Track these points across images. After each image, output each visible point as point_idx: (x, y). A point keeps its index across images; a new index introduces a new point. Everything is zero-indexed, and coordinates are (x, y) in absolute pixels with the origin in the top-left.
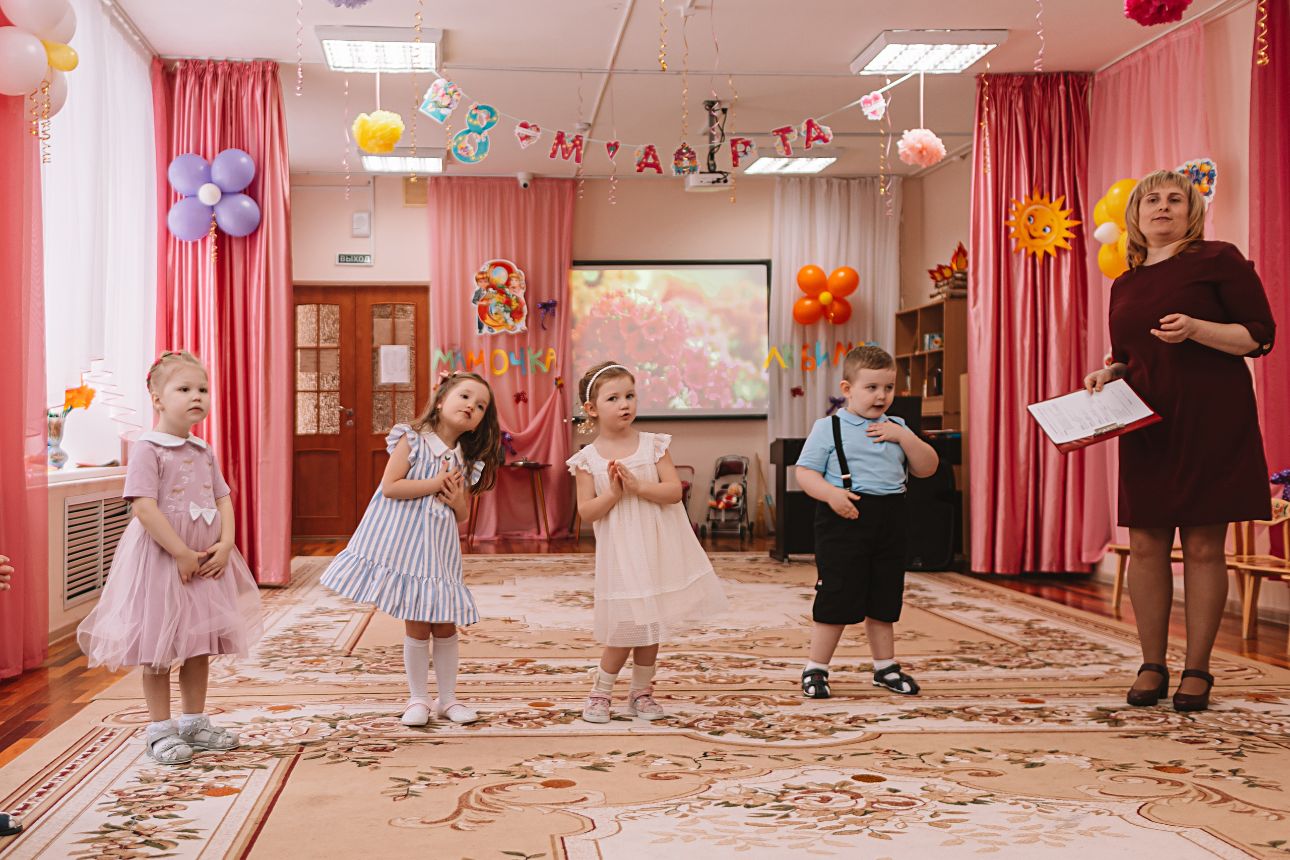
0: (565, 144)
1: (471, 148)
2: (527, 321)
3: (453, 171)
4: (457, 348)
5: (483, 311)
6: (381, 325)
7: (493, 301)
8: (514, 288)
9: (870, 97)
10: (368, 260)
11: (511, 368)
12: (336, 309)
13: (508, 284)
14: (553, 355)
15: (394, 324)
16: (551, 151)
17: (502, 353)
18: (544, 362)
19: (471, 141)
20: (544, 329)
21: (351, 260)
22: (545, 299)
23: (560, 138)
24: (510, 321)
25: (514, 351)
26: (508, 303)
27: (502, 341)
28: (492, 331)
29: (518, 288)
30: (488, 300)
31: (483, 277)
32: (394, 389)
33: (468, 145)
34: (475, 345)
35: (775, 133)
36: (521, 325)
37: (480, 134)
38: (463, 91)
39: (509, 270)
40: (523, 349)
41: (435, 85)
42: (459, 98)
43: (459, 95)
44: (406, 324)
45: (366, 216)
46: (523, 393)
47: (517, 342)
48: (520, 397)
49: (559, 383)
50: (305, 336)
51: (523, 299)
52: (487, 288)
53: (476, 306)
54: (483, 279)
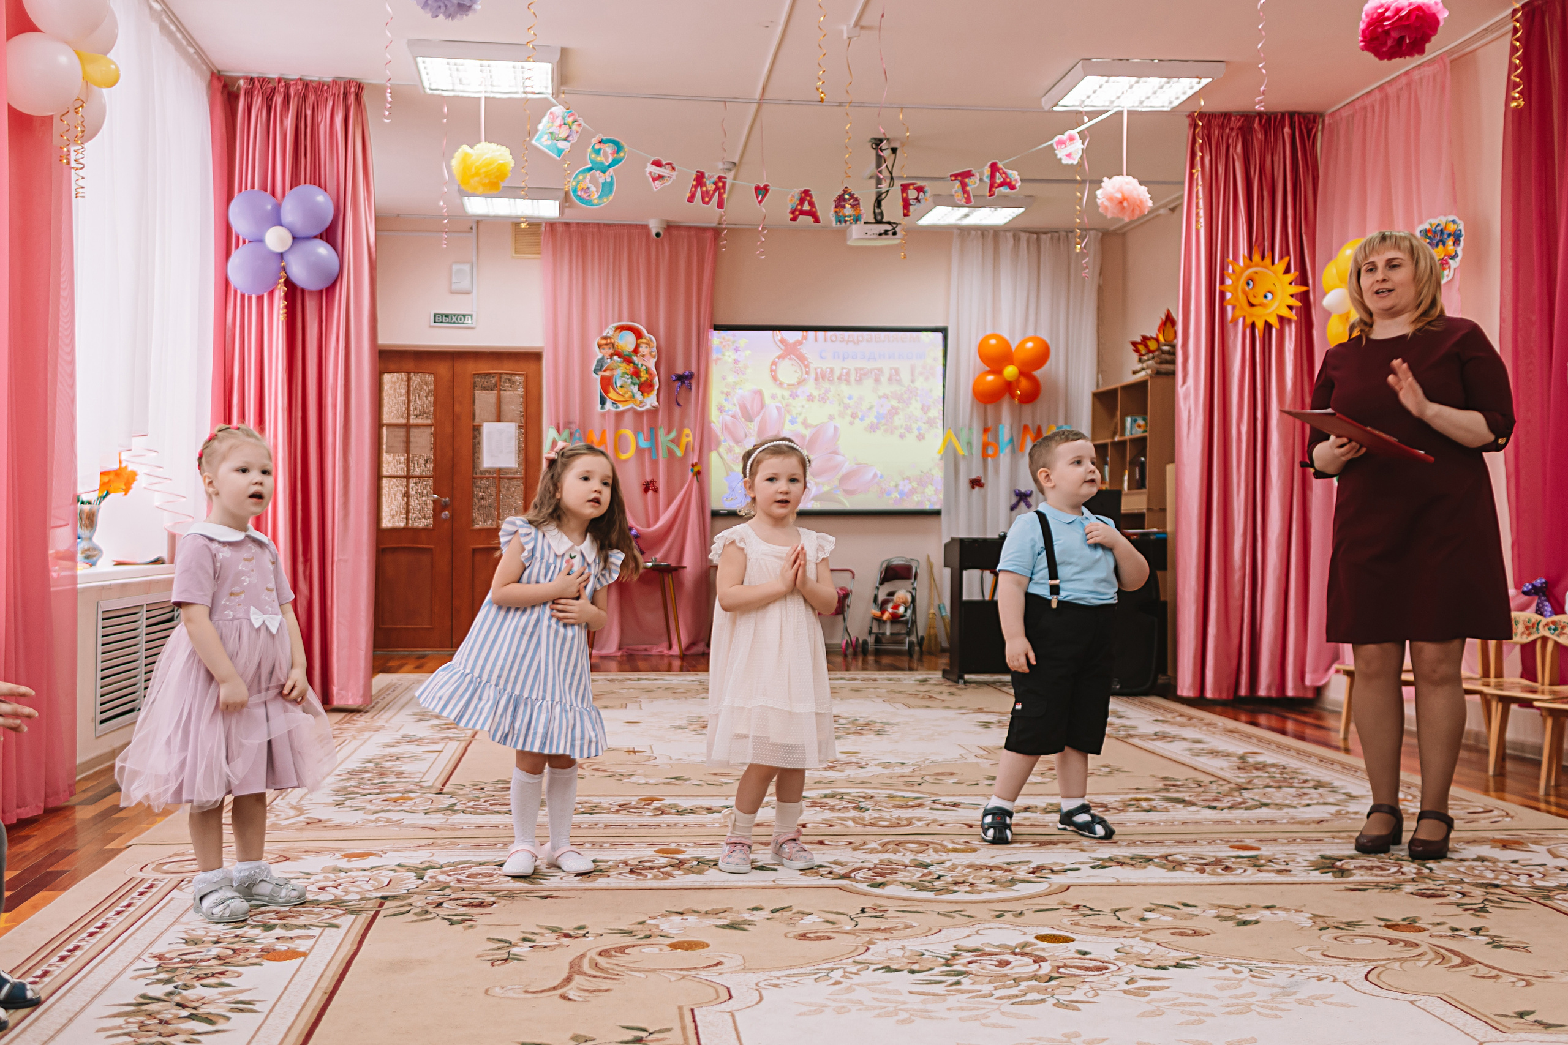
0: (705, 186)
1: (593, 189)
2: (658, 395)
3: (572, 216)
4: (574, 427)
5: (607, 383)
6: (484, 399)
7: (619, 372)
8: (643, 356)
9: (1064, 137)
10: (469, 321)
11: (639, 451)
13: (636, 351)
14: (689, 435)
15: (499, 398)
16: (688, 195)
17: (628, 433)
18: (678, 445)
19: (594, 181)
20: (679, 405)
21: (448, 320)
22: (680, 370)
23: (700, 178)
24: (638, 395)
25: (642, 431)
26: (636, 374)
27: (628, 419)
28: (617, 407)
29: (648, 356)
30: (612, 369)
31: (606, 343)
32: (499, 475)
33: (590, 185)
34: (596, 421)
35: (953, 178)
36: (651, 401)
37: (604, 172)
38: (585, 121)
39: (638, 335)
40: (653, 429)
41: (551, 113)
42: (579, 129)
43: (579, 125)
44: (513, 397)
45: (467, 267)
46: (653, 481)
47: (646, 421)
48: (649, 486)
49: (696, 469)
50: (393, 410)
51: (654, 369)
52: (612, 356)
53: (598, 378)
54: (606, 344)
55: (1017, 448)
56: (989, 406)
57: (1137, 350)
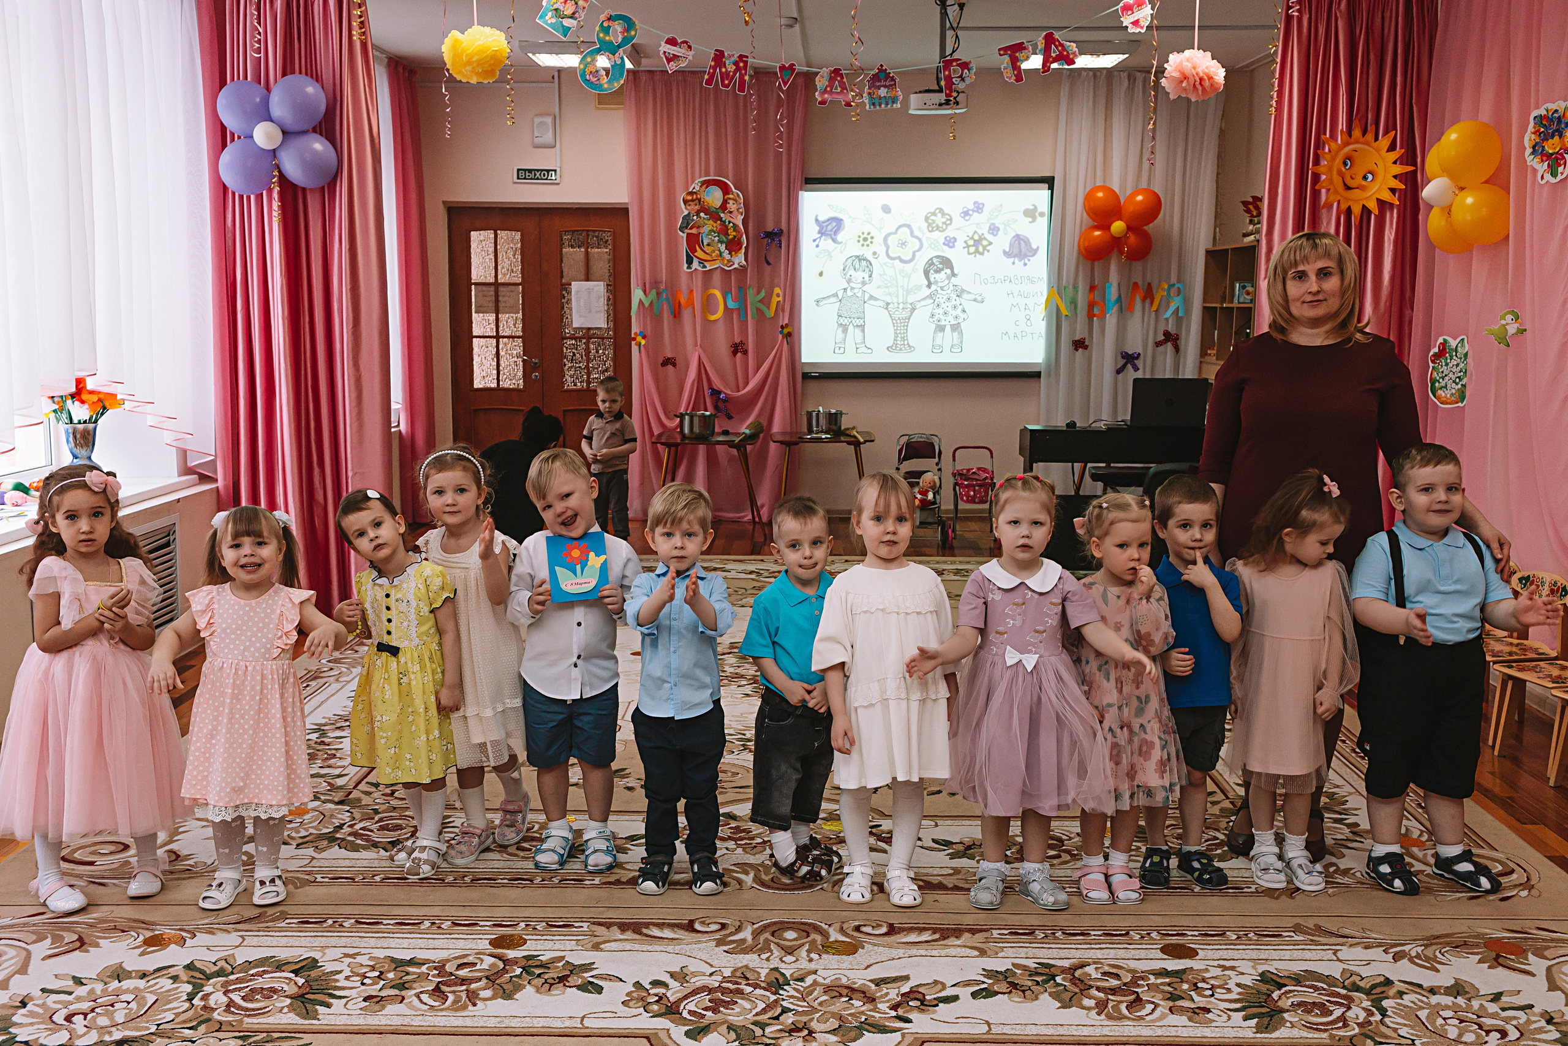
0: (724, 63)
2: (746, 254)
4: (663, 286)
5: (694, 241)
6: (573, 255)
7: (706, 229)
8: (731, 212)
10: (553, 176)
11: (728, 311)
12: (518, 236)
13: (724, 206)
14: (778, 295)
15: (587, 253)
17: (718, 294)
18: (769, 308)
20: (768, 263)
21: (532, 176)
22: (770, 228)
23: (720, 57)
25: (731, 291)
26: (724, 230)
27: (717, 278)
28: (705, 267)
29: (735, 213)
30: (698, 227)
31: (692, 198)
32: (588, 334)
34: (684, 281)
36: (739, 259)
37: (616, 52)
39: (725, 189)
40: (742, 288)
44: (601, 255)
45: (549, 120)
46: (742, 343)
47: (735, 281)
48: (738, 348)
49: (786, 331)
50: (480, 269)
51: (741, 227)
52: (698, 213)
53: (685, 235)
54: (692, 200)
55: (1125, 308)
56: (1096, 263)
57: (1248, 211)
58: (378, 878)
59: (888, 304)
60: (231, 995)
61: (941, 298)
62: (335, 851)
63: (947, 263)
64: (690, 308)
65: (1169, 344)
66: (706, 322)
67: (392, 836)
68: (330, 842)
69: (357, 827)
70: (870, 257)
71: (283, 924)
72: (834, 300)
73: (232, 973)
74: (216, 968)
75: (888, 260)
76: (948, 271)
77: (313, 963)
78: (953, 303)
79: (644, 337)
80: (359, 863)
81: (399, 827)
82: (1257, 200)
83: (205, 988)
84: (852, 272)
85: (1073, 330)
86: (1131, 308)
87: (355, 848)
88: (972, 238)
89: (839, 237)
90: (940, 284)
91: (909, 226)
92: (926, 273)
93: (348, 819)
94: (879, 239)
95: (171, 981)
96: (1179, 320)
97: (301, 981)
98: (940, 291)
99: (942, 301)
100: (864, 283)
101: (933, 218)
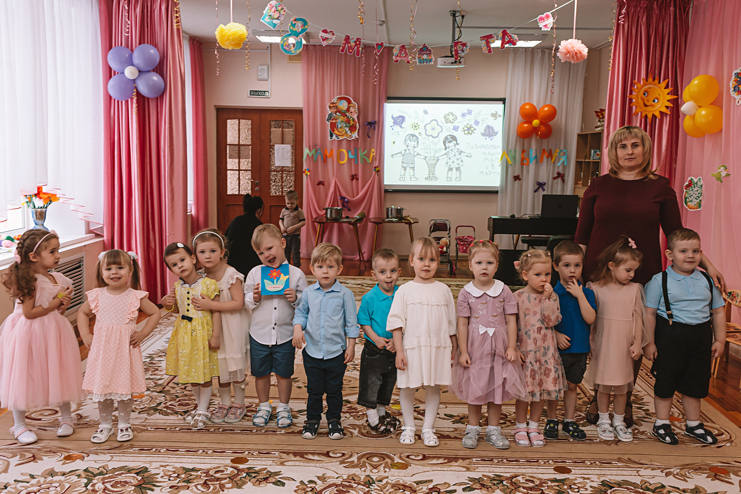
0: (350, 43)
2: (358, 132)
4: (318, 147)
5: (333, 126)
6: (276, 132)
7: (339, 121)
8: (351, 113)
9: (544, 16)
10: (267, 94)
11: (349, 160)
12: (250, 122)
13: (348, 110)
14: (373, 152)
15: (282, 131)
17: (344, 151)
18: (369, 158)
20: (369, 137)
21: (257, 94)
22: (370, 120)
23: (348, 39)
25: (351, 150)
26: (348, 121)
27: (344, 143)
28: (338, 138)
29: (354, 113)
30: (336, 119)
31: (333, 106)
32: (282, 169)
34: (328, 145)
36: (355, 135)
38: (288, 9)
39: (349, 102)
40: (356, 149)
41: (270, 4)
42: (284, 13)
43: (285, 11)
44: (289, 132)
45: (265, 67)
46: (356, 175)
47: (353, 145)
48: (354, 177)
49: (377, 169)
50: (231, 138)
51: (356, 119)
52: (336, 113)
53: (329, 123)
54: (333, 107)
55: (538, 161)
56: (525, 139)
57: (598, 116)
58: (177, 429)
59: (426, 157)
60: (106, 485)
61: (451, 155)
62: (157, 416)
63: (454, 138)
64: (331, 158)
65: (560, 179)
66: (339, 165)
67: (185, 408)
68: (155, 411)
69: (168, 404)
70: (417, 135)
71: (132, 451)
72: (400, 155)
73: (107, 474)
74: (99, 471)
75: (426, 136)
76: (455, 142)
77: (146, 470)
78: (457, 157)
79: (309, 171)
80: (169, 421)
81: (188, 404)
82: (602, 110)
83: (93, 481)
84: (409, 142)
85: (514, 171)
86: (541, 161)
87: (167, 414)
88: (466, 127)
89: (403, 125)
90: (451, 148)
91: (436, 120)
92: (444, 143)
93: (164, 400)
94: (422, 126)
95: (77, 477)
96: (564, 167)
97: (140, 478)
98: (451, 151)
99: (451, 156)
100: (414, 147)
101: (448, 117)
